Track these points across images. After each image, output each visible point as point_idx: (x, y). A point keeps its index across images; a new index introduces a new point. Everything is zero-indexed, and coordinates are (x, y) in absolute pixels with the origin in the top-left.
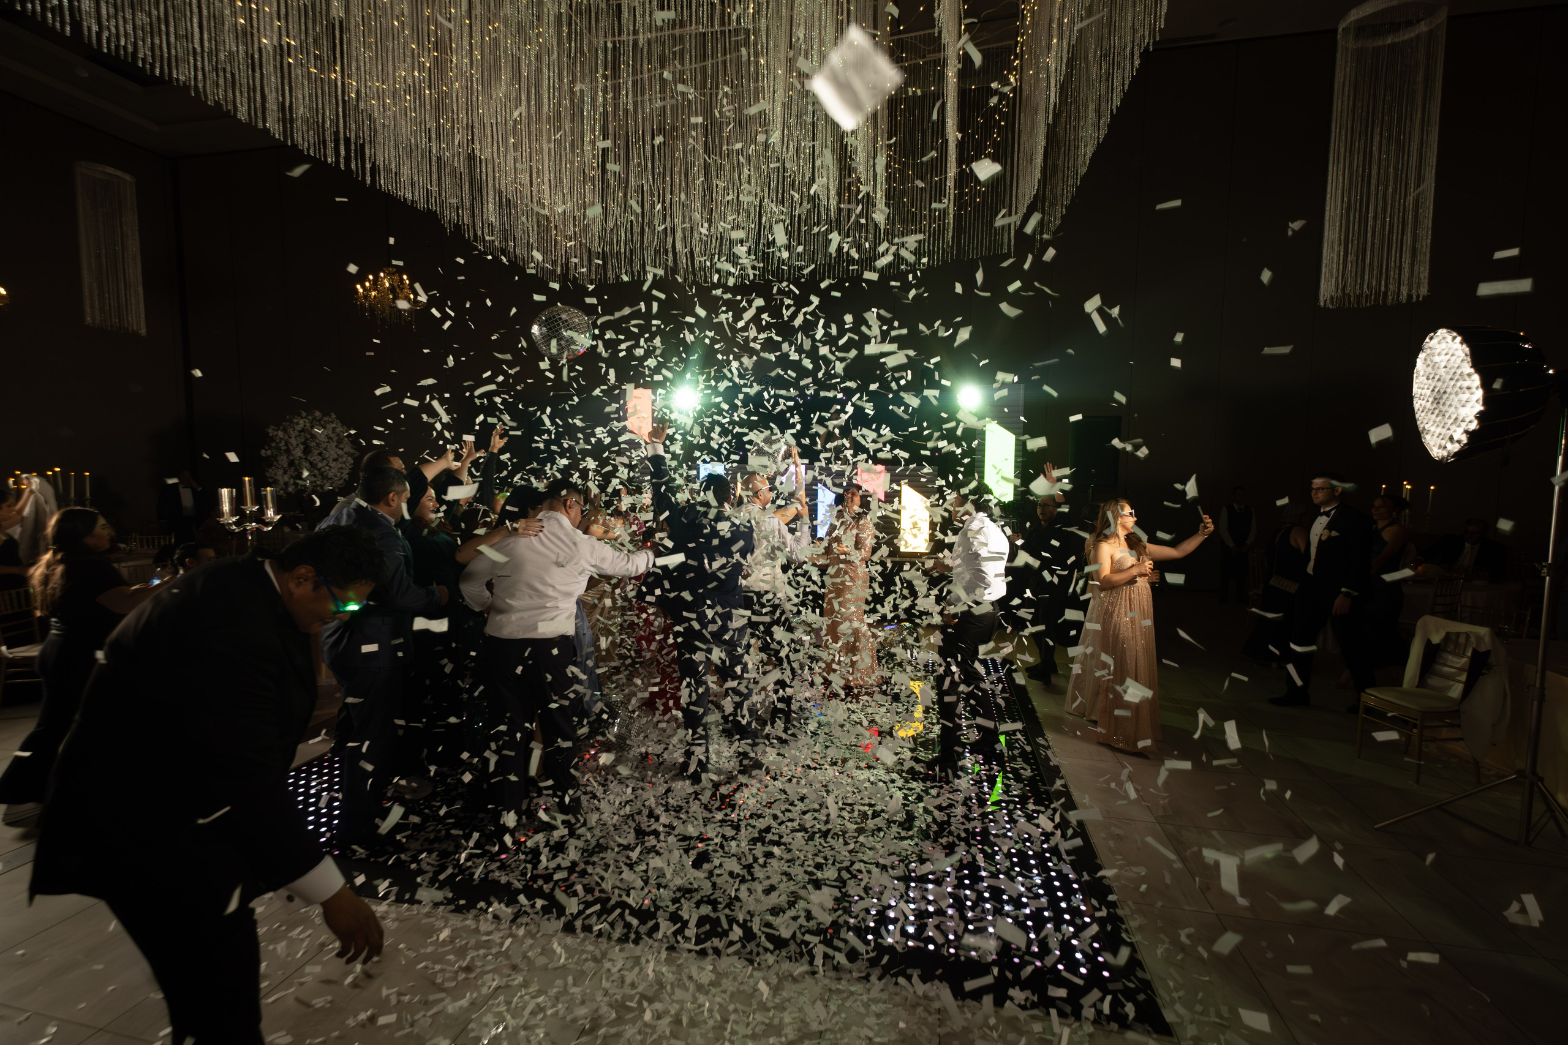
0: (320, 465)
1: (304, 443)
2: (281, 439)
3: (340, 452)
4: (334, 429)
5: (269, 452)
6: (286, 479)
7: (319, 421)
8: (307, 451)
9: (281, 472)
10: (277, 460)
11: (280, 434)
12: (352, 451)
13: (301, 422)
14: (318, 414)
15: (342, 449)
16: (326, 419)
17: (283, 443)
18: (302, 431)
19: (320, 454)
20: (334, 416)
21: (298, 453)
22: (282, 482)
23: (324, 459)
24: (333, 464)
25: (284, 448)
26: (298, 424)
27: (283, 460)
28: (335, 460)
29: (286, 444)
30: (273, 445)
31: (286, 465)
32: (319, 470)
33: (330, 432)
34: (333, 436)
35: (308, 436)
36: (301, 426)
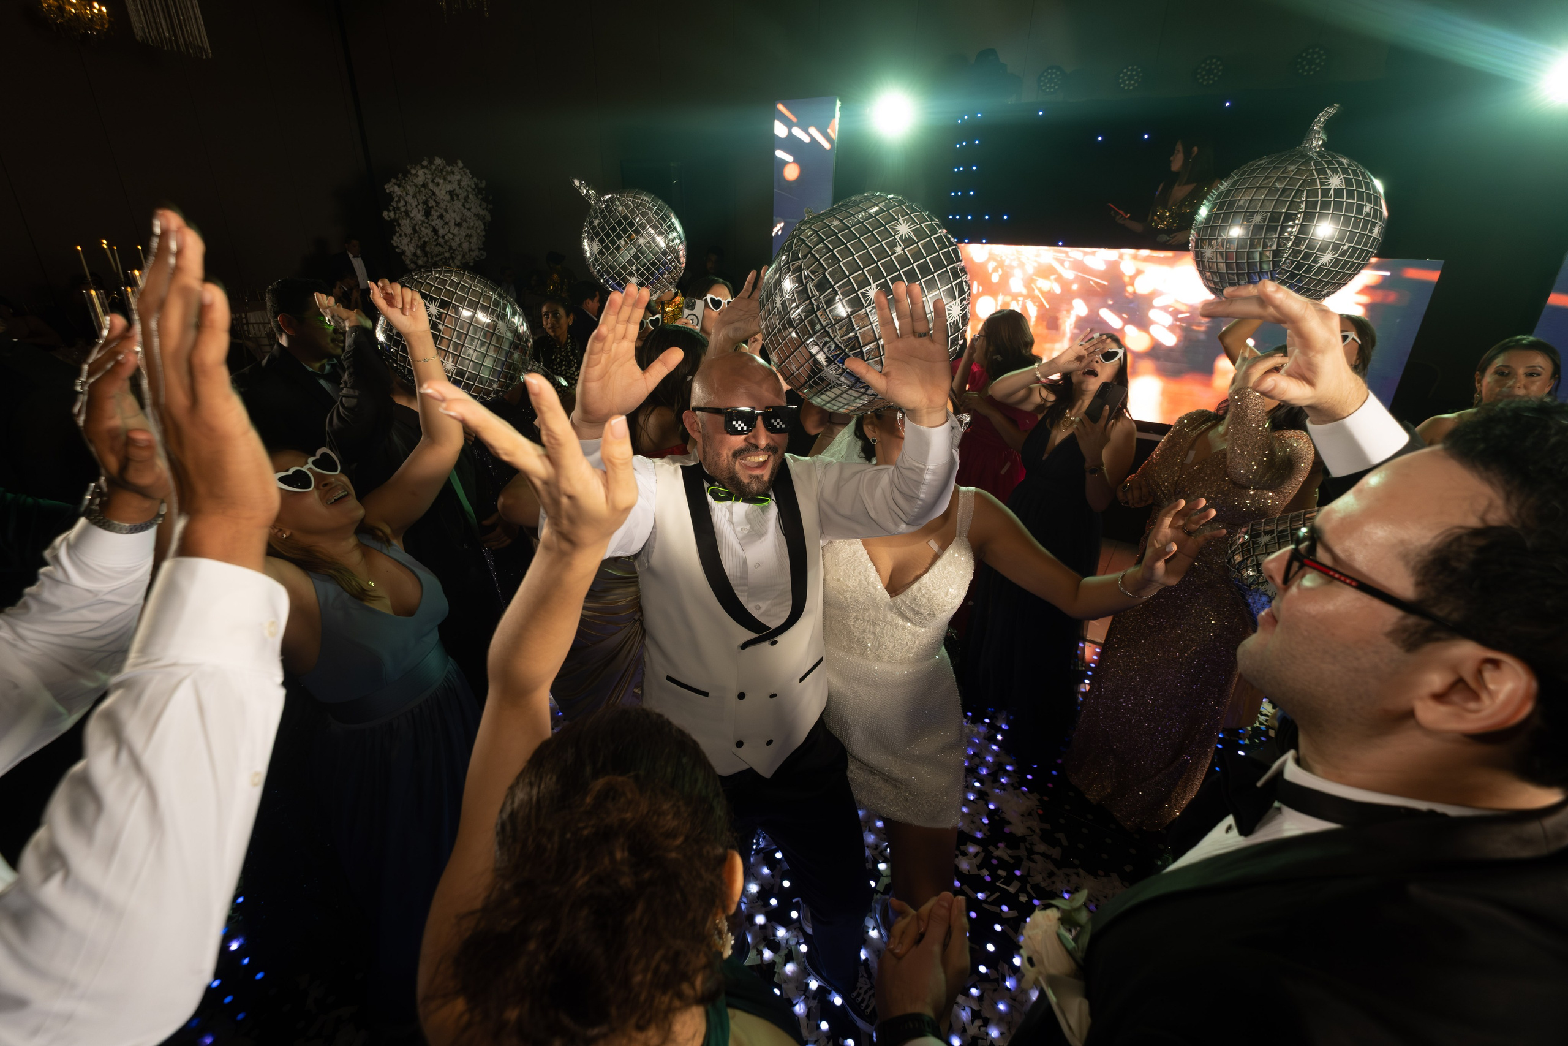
0: (441, 232)
1: (425, 203)
2: (399, 197)
3: (468, 214)
4: (459, 182)
5: (392, 214)
6: (413, 250)
7: (441, 171)
8: (428, 213)
9: (405, 240)
10: (399, 225)
11: (397, 190)
12: (483, 213)
13: (420, 173)
14: (438, 161)
15: (469, 209)
16: (449, 169)
17: (402, 203)
18: (424, 185)
19: (441, 217)
20: (460, 164)
21: (418, 215)
22: (408, 253)
23: (446, 223)
24: (456, 231)
25: (403, 209)
26: (417, 176)
27: (406, 225)
28: (458, 225)
29: (406, 202)
30: (394, 204)
31: (409, 231)
32: (443, 237)
33: (455, 186)
34: (458, 191)
35: (430, 193)
36: (420, 180)
